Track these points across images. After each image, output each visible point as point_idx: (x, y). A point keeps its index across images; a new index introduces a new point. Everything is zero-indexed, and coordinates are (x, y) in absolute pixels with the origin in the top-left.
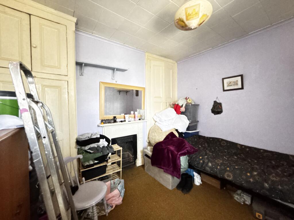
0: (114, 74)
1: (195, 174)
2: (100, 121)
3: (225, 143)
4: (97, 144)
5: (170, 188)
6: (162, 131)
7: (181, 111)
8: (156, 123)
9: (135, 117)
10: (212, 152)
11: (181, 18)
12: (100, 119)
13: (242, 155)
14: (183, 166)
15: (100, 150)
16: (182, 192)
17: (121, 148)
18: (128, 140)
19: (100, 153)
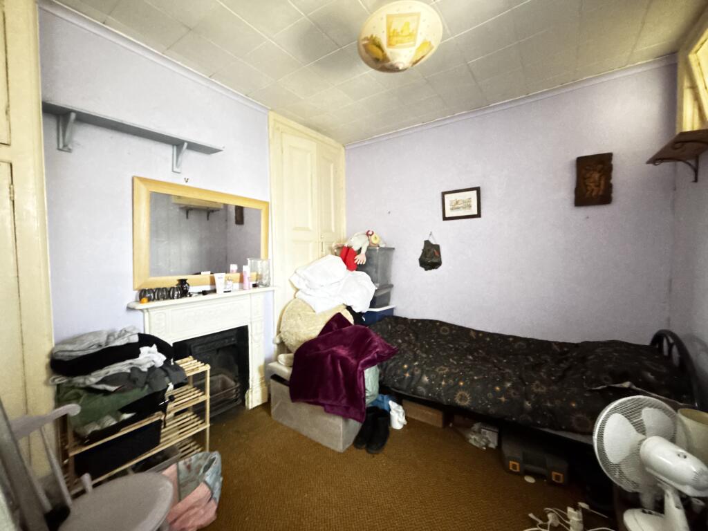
0: (180, 159)
1: (393, 405)
2: (135, 294)
3: (446, 331)
4: (131, 364)
5: (340, 447)
6: (314, 312)
7: (358, 263)
8: (299, 293)
9: (242, 280)
10: (426, 353)
11: (376, 37)
12: (136, 287)
13: (481, 351)
14: (370, 390)
15: (142, 379)
16: (368, 452)
17: (208, 367)
18: (222, 342)
19: (140, 389)
